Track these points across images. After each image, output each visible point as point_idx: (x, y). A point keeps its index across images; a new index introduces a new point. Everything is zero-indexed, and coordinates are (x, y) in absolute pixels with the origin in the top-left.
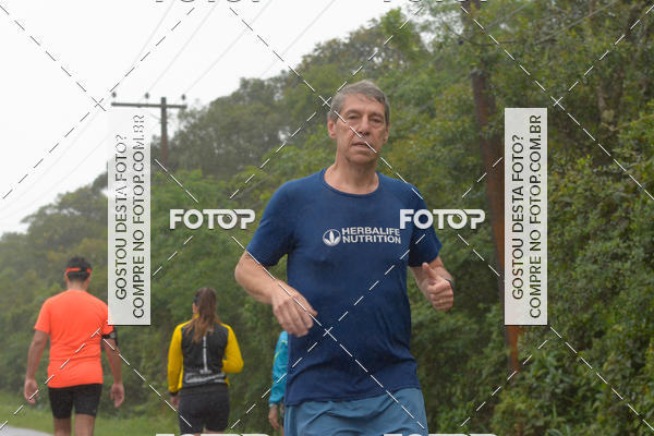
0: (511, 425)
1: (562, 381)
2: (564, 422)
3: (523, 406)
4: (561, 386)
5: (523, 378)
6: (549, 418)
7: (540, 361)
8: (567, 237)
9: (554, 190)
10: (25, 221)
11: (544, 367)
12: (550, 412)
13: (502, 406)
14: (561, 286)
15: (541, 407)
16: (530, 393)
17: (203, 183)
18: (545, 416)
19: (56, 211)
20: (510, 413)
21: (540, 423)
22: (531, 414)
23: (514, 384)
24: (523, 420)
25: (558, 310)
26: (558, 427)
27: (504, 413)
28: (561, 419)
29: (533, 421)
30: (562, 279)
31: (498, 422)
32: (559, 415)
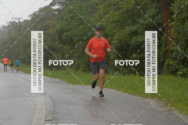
0: (169, 68)
1: (182, 56)
2: (183, 67)
3: (172, 63)
4: (182, 57)
5: (172, 55)
6: (179, 66)
7: (176, 50)
8: (182, 17)
9: (179, 4)
10: (29, 16)
11: (177, 52)
12: (180, 64)
13: (166, 63)
14: (181, 30)
15: (177, 63)
16: (174, 59)
17: (81, 4)
18: (178, 65)
19: (39, 13)
20: (169, 65)
21: (177, 67)
22: (174, 65)
23: (169, 57)
24: (172, 67)
25: (181, 36)
26: (182, 68)
27: (167, 65)
28: (182, 66)
29: (175, 67)
30: (182, 28)
31: (165, 67)
32: (182, 65)
